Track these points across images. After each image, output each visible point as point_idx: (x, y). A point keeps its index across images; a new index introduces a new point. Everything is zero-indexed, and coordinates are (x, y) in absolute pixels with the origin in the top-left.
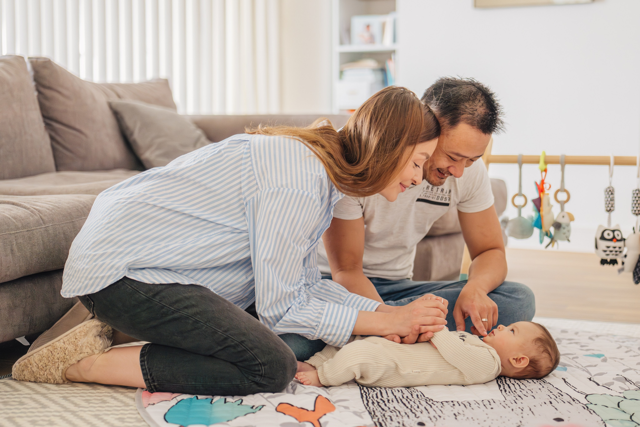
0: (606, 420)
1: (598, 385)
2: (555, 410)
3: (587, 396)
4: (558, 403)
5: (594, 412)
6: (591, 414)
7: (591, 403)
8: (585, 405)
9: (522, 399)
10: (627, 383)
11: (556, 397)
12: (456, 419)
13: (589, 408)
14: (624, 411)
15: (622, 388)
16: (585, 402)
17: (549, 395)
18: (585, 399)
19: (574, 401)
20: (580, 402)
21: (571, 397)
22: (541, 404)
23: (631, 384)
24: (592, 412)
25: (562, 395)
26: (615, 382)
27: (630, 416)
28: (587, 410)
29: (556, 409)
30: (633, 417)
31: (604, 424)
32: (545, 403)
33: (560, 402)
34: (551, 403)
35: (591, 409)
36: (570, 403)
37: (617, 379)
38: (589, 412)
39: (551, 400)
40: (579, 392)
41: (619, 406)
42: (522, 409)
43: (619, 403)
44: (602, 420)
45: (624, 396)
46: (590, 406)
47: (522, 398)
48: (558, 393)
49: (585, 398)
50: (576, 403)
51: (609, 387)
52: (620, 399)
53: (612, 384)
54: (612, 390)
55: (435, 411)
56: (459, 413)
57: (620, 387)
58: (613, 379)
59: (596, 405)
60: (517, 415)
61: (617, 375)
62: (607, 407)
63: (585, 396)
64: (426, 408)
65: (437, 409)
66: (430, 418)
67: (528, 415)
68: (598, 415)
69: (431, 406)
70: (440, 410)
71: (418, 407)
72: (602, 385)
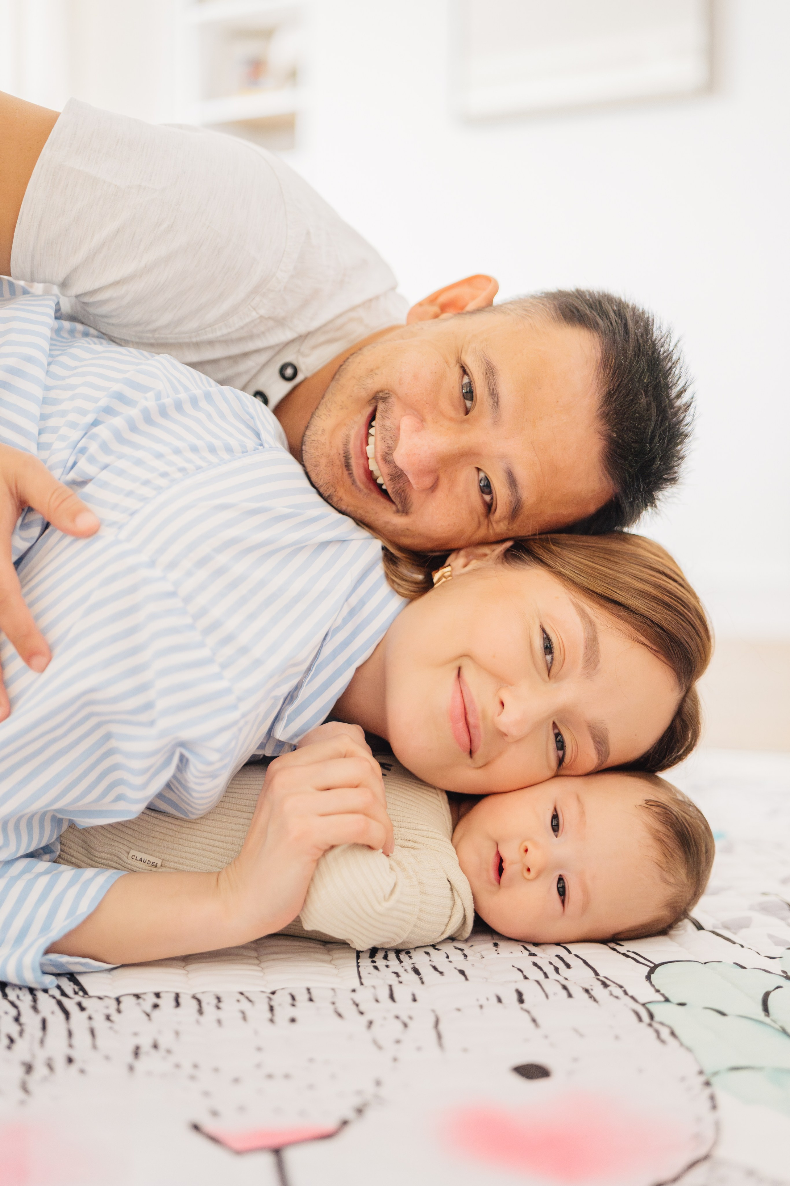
0: (715, 1074)
1: (700, 928)
2: (532, 1025)
3: (652, 970)
4: (547, 996)
5: (673, 1034)
6: (663, 1042)
7: (667, 1000)
8: (644, 1005)
9: (423, 983)
11: (546, 976)
12: (131, 1068)
13: (657, 1018)
14: (783, 1030)
15: (778, 942)
16: (645, 993)
17: (519, 970)
18: (648, 983)
19: (605, 985)
20: (625, 993)
21: (597, 974)
22: (483, 1001)
24: (665, 1033)
25: (568, 966)
26: (758, 917)
28: (650, 1025)
29: (534, 1021)
31: (707, 1092)
32: (499, 1000)
33: (555, 994)
34: (521, 998)
35: (662, 1024)
36: (591, 997)
37: (765, 909)
38: (654, 1035)
39: (524, 987)
40: (629, 956)
41: (766, 1009)
42: (406, 1020)
43: (767, 995)
44: (701, 1073)
45: (784, 971)
46: (661, 1011)
47: (421, 979)
48: (558, 956)
49: (648, 978)
50: (611, 994)
51: (735, 934)
52: (769, 983)
53: (743, 924)
54: (742, 946)
55: (70, 1034)
56: (155, 1046)
57: (770, 936)
58: (752, 908)
59: (682, 1004)
60: (380, 1048)
61: (764, 894)
62: (723, 1014)
63: (649, 969)
64: (44, 1023)
65: (86, 1024)
66: (29, 1068)
67: (419, 1049)
68: (689, 1049)
69: (67, 1014)
70: (92, 1032)
71: (17, 1019)
72: (711, 929)
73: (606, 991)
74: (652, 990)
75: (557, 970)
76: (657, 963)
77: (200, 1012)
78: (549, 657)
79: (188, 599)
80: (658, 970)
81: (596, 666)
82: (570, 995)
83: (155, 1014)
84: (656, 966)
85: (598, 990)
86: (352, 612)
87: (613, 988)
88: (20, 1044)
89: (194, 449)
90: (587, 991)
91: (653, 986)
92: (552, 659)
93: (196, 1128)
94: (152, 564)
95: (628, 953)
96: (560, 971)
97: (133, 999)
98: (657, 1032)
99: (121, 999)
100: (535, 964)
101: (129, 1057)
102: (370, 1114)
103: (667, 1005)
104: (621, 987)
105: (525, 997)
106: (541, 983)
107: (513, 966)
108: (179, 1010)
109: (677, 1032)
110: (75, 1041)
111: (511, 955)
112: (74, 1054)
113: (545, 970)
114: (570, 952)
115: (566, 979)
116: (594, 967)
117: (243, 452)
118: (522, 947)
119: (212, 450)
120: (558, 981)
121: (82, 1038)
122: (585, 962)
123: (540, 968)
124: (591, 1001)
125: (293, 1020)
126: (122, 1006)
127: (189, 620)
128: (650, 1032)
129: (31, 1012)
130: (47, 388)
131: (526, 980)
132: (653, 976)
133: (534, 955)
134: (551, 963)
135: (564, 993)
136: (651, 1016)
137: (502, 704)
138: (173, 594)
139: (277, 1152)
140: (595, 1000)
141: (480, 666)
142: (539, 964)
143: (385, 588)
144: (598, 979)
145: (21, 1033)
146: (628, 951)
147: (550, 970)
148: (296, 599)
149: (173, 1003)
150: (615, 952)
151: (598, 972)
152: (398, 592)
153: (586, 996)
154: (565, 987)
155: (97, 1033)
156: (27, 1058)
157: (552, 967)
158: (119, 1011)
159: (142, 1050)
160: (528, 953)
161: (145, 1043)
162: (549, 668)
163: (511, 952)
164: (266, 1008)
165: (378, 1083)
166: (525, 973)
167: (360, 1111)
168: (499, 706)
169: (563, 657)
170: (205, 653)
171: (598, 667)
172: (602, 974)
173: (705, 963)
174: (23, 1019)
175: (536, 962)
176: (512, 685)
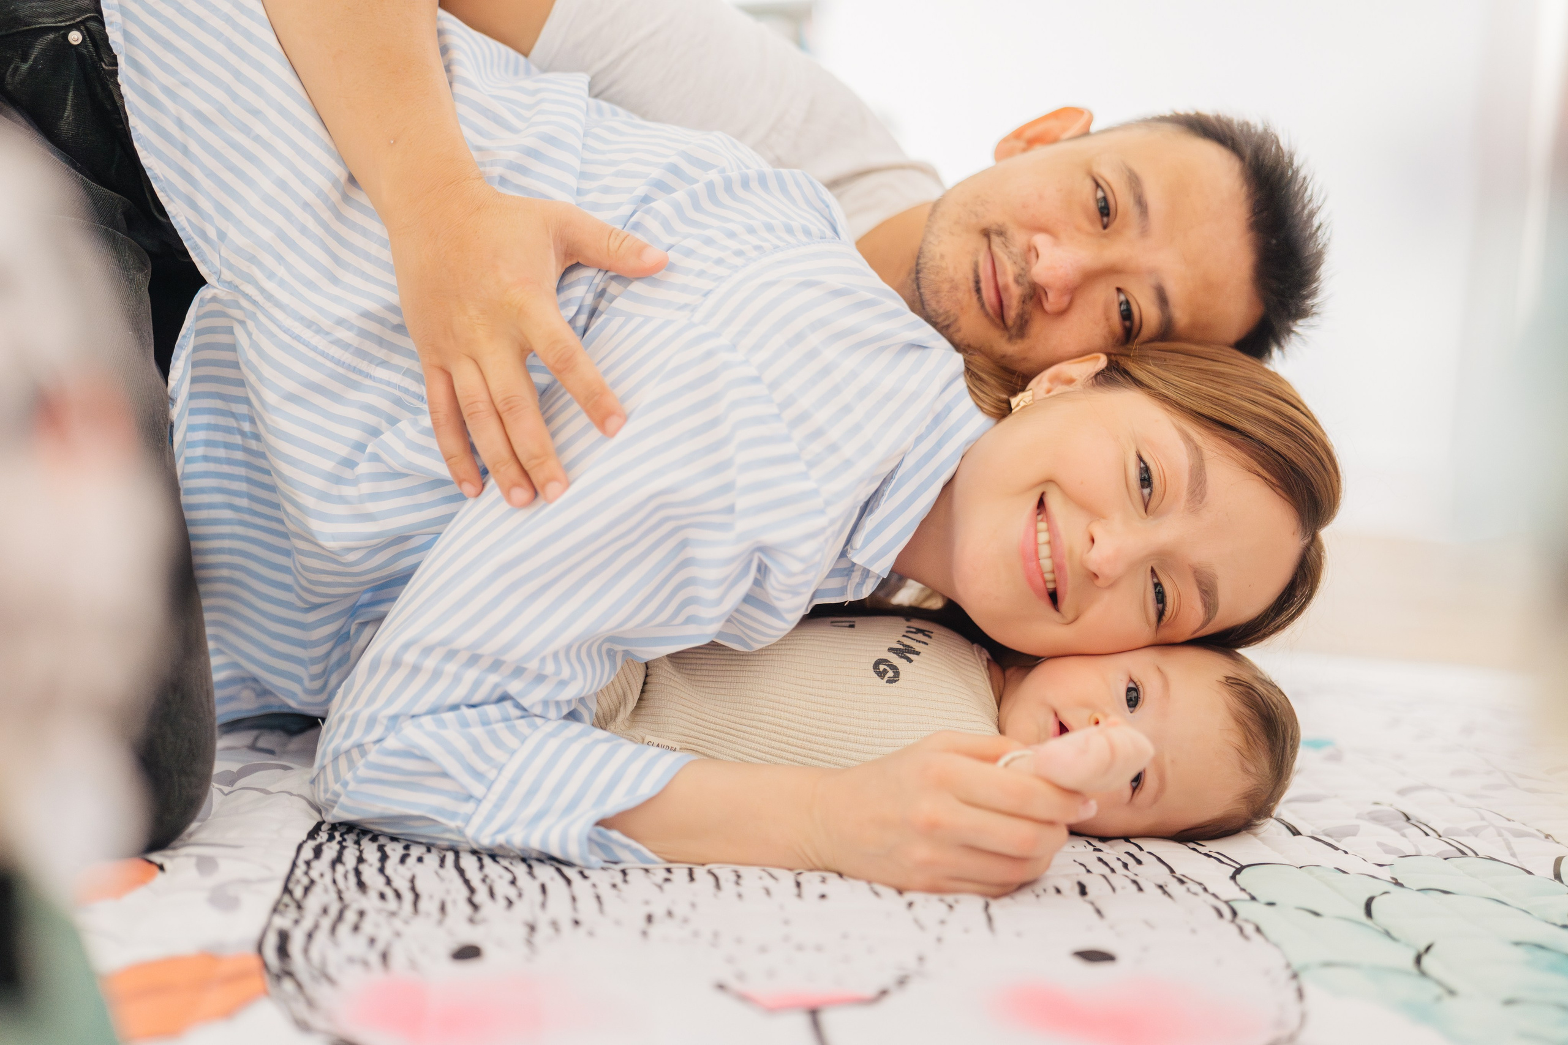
0: (1306, 967)
1: (1296, 832)
2: (1095, 916)
3: (1238, 871)
4: (1114, 889)
5: (1258, 929)
6: (1246, 938)
7: (1253, 898)
8: (1227, 902)
10: (1412, 831)
11: (1113, 871)
12: (644, 933)
13: (1240, 915)
14: (1388, 933)
15: (1388, 850)
16: (1229, 891)
17: (1081, 864)
18: (1231, 883)
19: (1182, 882)
20: (1205, 889)
21: (1172, 871)
22: (1040, 893)
23: (1427, 835)
24: (1249, 929)
25: (1139, 862)
26: (1366, 826)
27: (1411, 956)
28: (1232, 921)
29: (1098, 912)
30: (1426, 961)
31: (1295, 982)
32: (1058, 891)
33: (1123, 888)
34: (1083, 891)
35: (1247, 921)
36: (1165, 892)
37: (1376, 818)
38: (1237, 930)
39: (1086, 879)
40: (1210, 856)
41: (1369, 912)
42: (952, 903)
43: (1371, 899)
44: (1288, 966)
45: (1393, 878)
46: (1246, 909)
48: (1126, 852)
49: (1233, 878)
50: (1188, 890)
51: (1339, 841)
52: (1375, 888)
53: (1349, 832)
54: (1346, 852)
55: (574, 899)
56: (670, 914)
57: (1380, 844)
58: (1359, 817)
59: (1271, 904)
60: (922, 927)
61: (1376, 803)
62: (1316, 914)
63: (1234, 869)
64: (543, 888)
65: (590, 892)
66: (532, 928)
67: (966, 931)
68: (1276, 945)
69: (569, 882)
70: (598, 898)
71: (513, 882)
72: (1310, 835)
73: (1183, 888)
74: (1237, 889)
75: (1125, 866)
76: (1244, 864)
77: (718, 885)
78: (1146, 491)
79: (774, 386)
80: (1244, 871)
81: (1203, 498)
82: (1140, 889)
83: (667, 886)
84: (1243, 867)
85: (1173, 886)
86: (937, 420)
87: (1190, 884)
88: (519, 905)
89: (770, 228)
90: (1161, 887)
91: (1238, 885)
92: (1150, 494)
93: (721, 987)
94: (733, 347)
95: (1210, 854)
96: (1129, 867)
97: (642, 873)
98: (1241, 930)
99: (628, 871)
100: (1100, 860)
101: (642, 923)
102: (913, 987)
103: (1253, 904)
104: (1200, 884)
105: (1088, 890)
106: (1107, 877)
107: (1075, 861)
108: (694, 885)
109: (1263, 927)
110: (580, 904)
111: (1073, 850)
112: (580, 917)
113: (1112, 865)
114: (1141, 849)
115: (1136, 875)
116: (1170, 865)
117: (821, 238)
118: (1086, 843)
119: (789, 230)
120: (1127, 876)
121: (587, 904)
122: (1159, 859)
123: (1106, 864)
124: (1165, 898)
125: (823, 896)
126: (629, 878)
127: (775, 410)
128: (1233, 929)
129: (528, 878)
130: (584, 161)
131: (1089, 875)
132: (1238, 877)
133: (1100, 850)
134: (1119, 859)
135: (1134, 888)
136: (1234, 913)
137: (1093, 540)
138: (756, 380)
139: (814, 1013)
140: (1169, 896)
141: (1069, 497)
142: (1105, 860)
143: (968, 402)
144: (1174, 877)
145: (520, 895)
146: (1210, 851)
147: (1118, 866)
148: (888, 397)
149: (687, 878)
150: (1195, 852)
151: (1175, 870)
152: (981, 409)
153: (1159, 891)
154: (1135, 882)
155: (604, 899)
156: (529, 918)
157: (1120, 864)
158: (625, 881)
159: (655, 919)
160: (1092, 848)
161: (658, 911)
162: (1146, 503)
163: (1073, 847)
164: (793, 884)
165: (921, 959)
166: (1088, 868)
167: (902, 982)
168: (1089, 543)
169: (1163, 489)
170: (790, 448)
171: (1206, 499)
172: (1179, 872)
173: (1300, 868)
174: (519, 883)
175: (1101, 857)
176: (1104, 518)
